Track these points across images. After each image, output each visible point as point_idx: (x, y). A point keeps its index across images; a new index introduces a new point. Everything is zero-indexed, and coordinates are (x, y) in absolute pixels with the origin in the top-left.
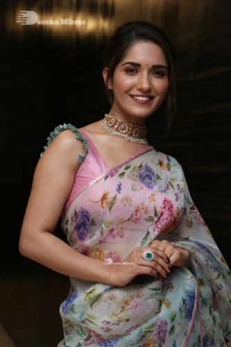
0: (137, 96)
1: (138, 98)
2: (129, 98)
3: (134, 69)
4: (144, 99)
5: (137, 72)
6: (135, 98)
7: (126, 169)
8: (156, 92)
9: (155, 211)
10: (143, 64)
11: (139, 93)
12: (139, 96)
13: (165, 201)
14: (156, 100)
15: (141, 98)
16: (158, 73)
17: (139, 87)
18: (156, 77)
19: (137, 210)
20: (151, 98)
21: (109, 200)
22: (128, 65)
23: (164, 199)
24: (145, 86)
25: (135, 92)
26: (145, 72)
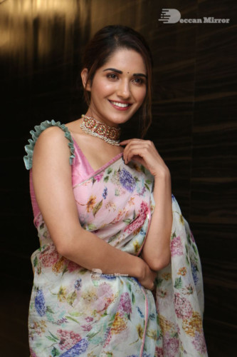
0: (116, 102)
1: (117, 104)
2: (108, 103)
3: (115, 75)
4: (123, 106)
5: (118, 79)
6: (115, 103)
7: (109, 172)
8: (135, 99)
9: (135, 214)
10: (125, 72)
11: (118, 99)
12: (119, 102)
13: (142, 204)
14: (134, 107)
15: (120, 105)
16: (138, 81)
17: (119, 93)
18: (136, 85)
19: (119, 215)
20: (130, 105)
21: (95, 205)
22: (110, 71)
23: (141, 202)
24: (126, 94)
25: (114, 98)
26: (126, 80)
